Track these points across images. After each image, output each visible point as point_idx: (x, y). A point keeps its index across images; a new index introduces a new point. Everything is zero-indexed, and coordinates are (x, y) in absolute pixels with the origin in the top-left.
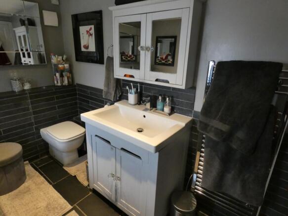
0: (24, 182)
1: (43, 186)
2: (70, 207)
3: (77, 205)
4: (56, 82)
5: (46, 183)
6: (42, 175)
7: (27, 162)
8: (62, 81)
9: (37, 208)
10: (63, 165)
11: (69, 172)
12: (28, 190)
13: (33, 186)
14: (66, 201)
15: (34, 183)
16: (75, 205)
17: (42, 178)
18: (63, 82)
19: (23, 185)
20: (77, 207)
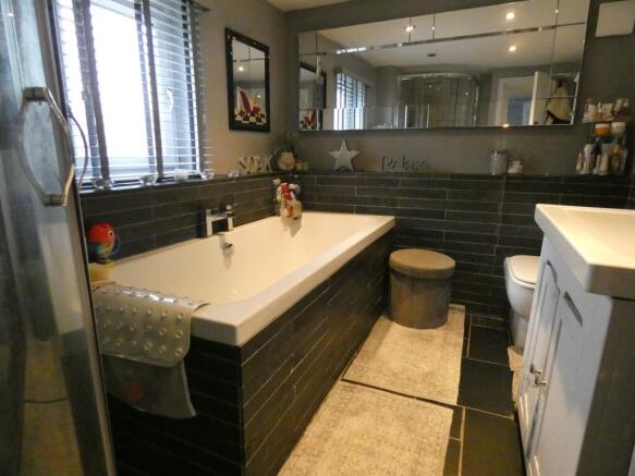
0: (434, 327)
1: (451, 349)
2: (454, 401)
3: (467, 411)
4: (578, 167)
5: (460, 349)
6: (466, 335)
7: (463, 307)
8: (593, 164)
9: (414, 365)
10: (513, 344)
11: (511, 359)
12: (430, 340)
13: (439, 341)
14: (457, 391)
15: (445, 338)
16: (464, 408)
17: (461, 340)
18: (595, 166)
19: (431, 330)
20: (464, 414)
